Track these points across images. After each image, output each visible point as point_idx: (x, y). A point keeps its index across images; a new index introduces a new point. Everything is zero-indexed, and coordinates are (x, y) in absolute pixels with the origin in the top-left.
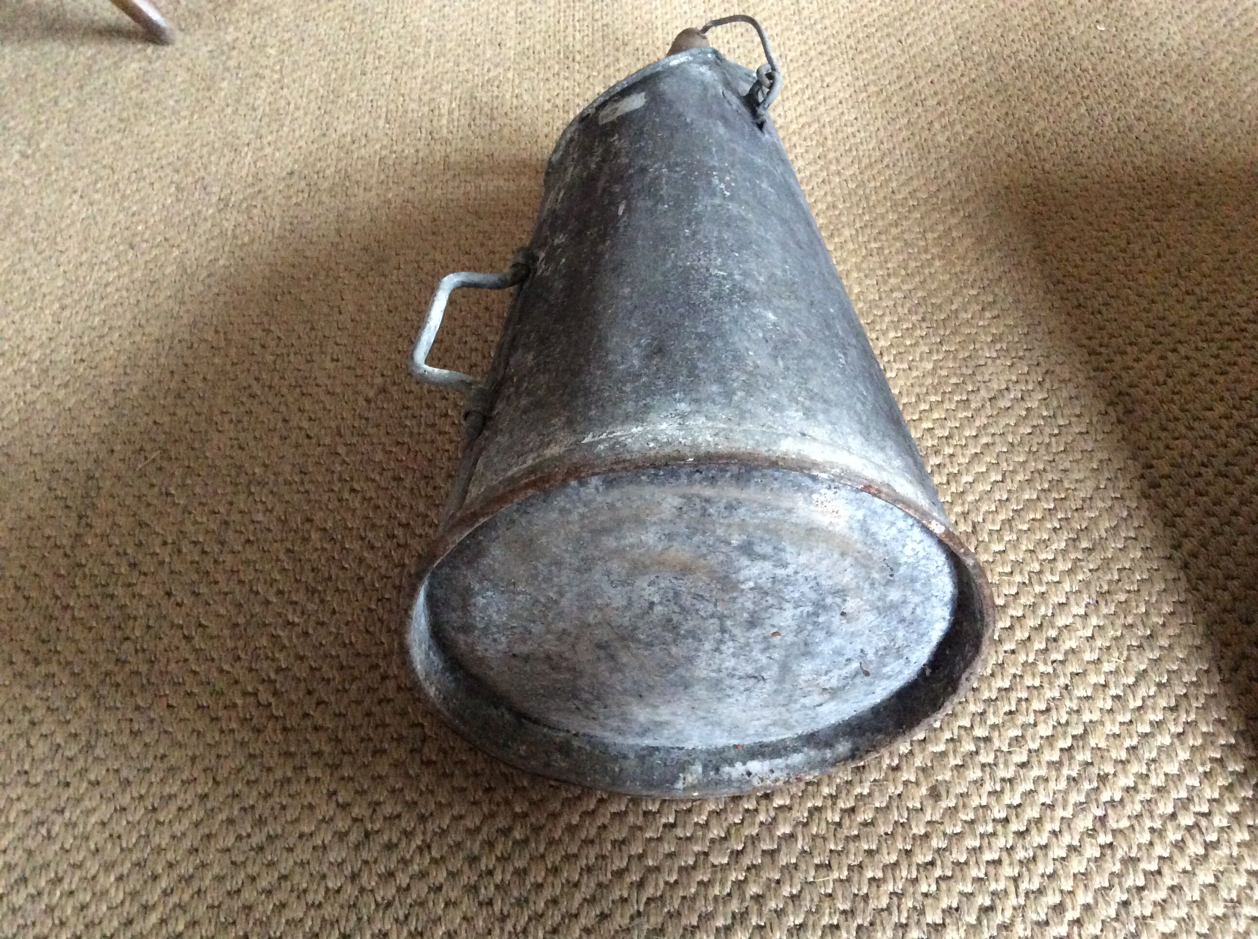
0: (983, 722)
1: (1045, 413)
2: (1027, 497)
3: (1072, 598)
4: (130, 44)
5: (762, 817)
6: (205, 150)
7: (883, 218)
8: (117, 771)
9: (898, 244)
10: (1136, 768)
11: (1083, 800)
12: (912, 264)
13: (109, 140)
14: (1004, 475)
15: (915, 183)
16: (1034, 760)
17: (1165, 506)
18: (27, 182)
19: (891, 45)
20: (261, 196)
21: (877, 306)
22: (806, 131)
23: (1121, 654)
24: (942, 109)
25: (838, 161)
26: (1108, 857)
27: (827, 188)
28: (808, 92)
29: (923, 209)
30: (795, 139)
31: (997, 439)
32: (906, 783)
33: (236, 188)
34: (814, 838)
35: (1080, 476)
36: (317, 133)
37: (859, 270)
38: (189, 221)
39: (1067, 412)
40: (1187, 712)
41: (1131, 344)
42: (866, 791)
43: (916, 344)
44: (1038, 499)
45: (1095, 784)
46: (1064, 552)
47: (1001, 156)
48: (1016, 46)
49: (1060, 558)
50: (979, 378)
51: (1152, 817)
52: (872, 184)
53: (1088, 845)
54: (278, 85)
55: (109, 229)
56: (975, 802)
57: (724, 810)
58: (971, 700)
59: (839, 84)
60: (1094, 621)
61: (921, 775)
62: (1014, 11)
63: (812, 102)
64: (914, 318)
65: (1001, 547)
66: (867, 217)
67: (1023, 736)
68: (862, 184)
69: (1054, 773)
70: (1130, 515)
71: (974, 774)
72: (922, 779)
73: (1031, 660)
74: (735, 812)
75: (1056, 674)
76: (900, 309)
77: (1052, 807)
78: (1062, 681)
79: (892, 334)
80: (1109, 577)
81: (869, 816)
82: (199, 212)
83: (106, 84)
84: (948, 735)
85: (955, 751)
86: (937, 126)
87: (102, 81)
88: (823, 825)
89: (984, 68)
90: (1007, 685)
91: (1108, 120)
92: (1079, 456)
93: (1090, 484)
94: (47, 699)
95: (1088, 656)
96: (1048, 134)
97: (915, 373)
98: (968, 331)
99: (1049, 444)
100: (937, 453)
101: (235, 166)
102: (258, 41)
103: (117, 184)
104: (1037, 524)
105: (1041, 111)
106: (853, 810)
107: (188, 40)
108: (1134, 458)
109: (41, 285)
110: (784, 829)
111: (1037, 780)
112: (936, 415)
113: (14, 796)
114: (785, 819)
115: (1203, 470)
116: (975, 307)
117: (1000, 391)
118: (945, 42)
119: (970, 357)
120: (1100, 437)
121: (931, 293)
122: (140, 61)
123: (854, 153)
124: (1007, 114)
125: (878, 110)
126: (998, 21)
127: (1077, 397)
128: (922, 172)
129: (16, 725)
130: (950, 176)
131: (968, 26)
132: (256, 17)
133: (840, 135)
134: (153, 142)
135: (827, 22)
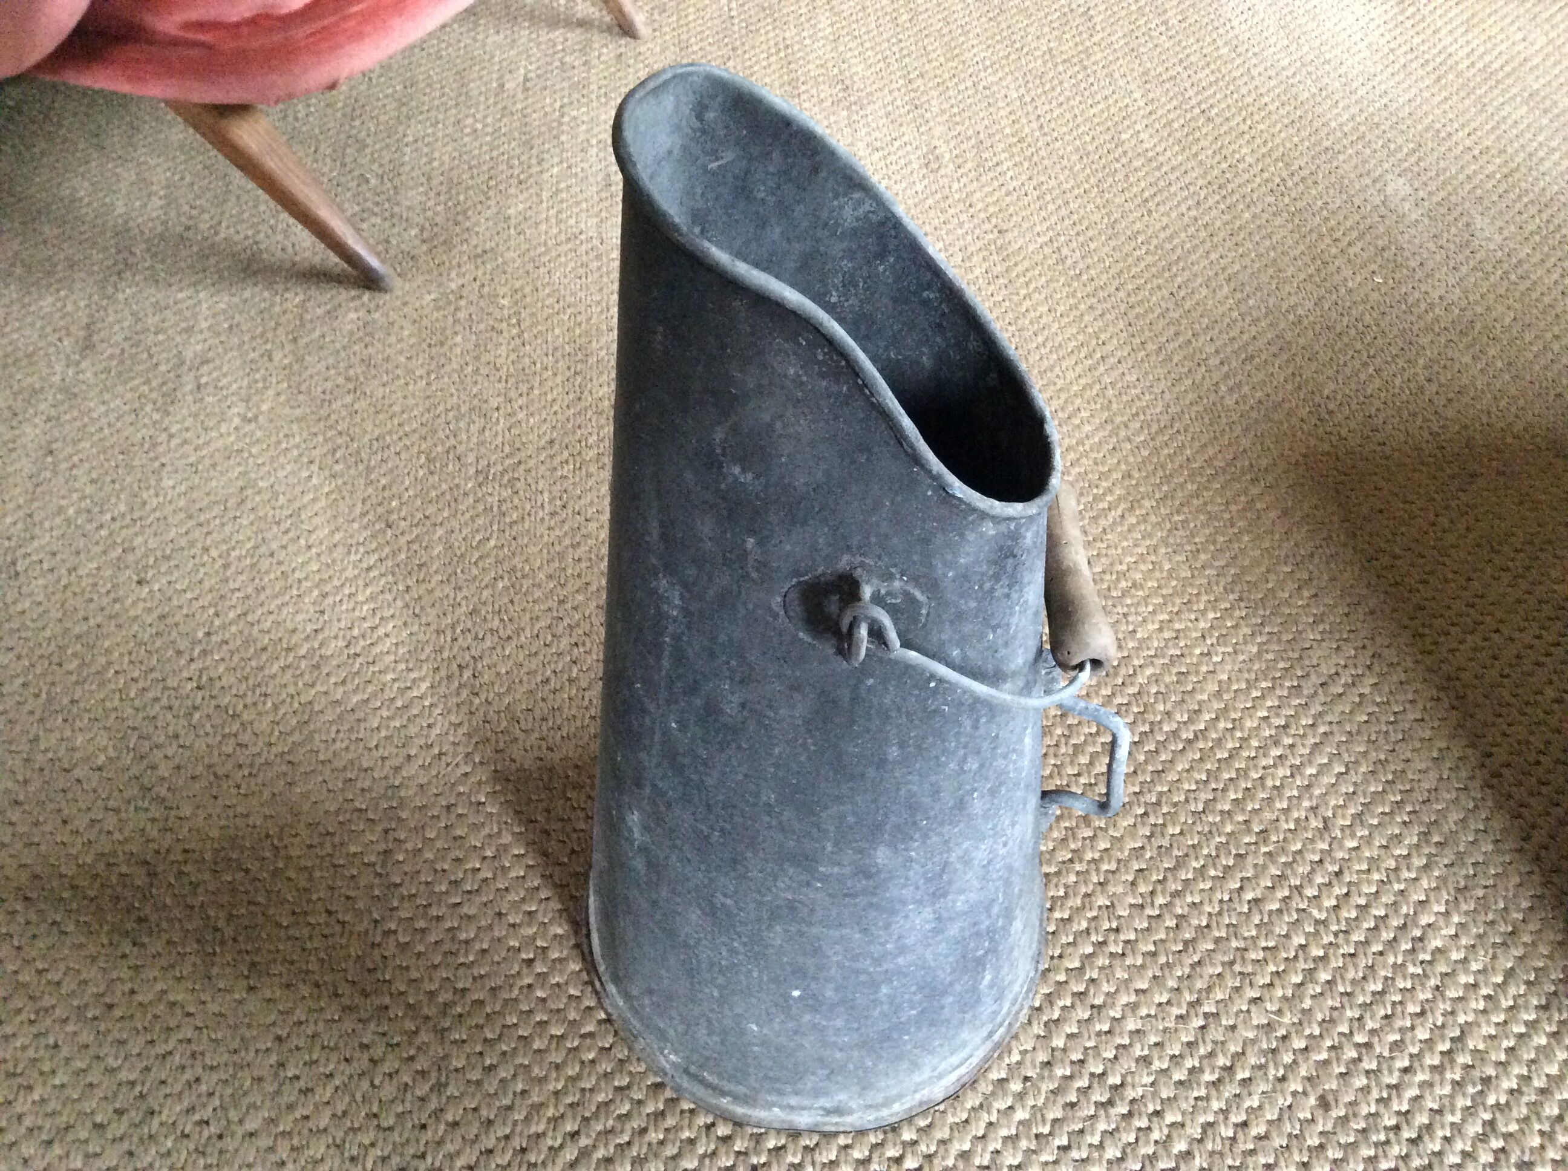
0: (1362, 1027)
1: (1378, 700)
2: (1373, 789)
3: (1432, 895)
4: (341, 290)
5: (1156, 1135)
6: (451, 414)
7: (1182, 489)
8: (475, 1110)
9: (1202, 517)
10: (1518, 1070)
11: (1469, 1104)
12: (1220, 539)
13: (339, 403)
14: (1347, 766)
15: (1210, 451)
16: (1416, 1065)
17: (1509, 796)
18: (254, 450)
19: (1163, 298)
20: (522, 467)
21: (1191, 585)
22: (1088, 394)
23: (1486, 952)
24: (1226, 368)
25: (1126, 426)
26: (1503, 1163)
27: (1118, 455)
28: (1084, 351)
29: (1222, 479)
30: (1078, 401)
31: (1335, 727)
32: (1294, 1094)
33: (493, 458)
34: (1212, 1153)
35: (1423, 766)
36: (571, 396)
37: (1167, 545)
38: (448, 497)
39: (1401, 697)
40: (1560, 1010)
41: (1453, 625)
42: (1256, 1104)
43: (1236, 627)
44: (1384, 791)
45: (1479, 1088)
46: (1418, 846)
47: (1294, 420)
48: (1293, 300)
49: (1414, 854)
50: (1307, 662)
51: (1539, 1119)
52: (1166, 451)
53: (1481, 1151)
54: (518, 341)
55: (360, 505)
56: (1364, 1110)
57: (1117, 1129)
58: (1347, 1005)
59: (1115, 341)
60: (1456, 919)
61: (1308, 1085)
62: (1286, 259)
63: (1090, 362)
64: (1231, 597)
65: (1355, 844)
66: (1165, 488)
67: (1402, 1041)
68: (1156, 451)
69: (1437, 1077)
70: (1476, 807)
71: (1360, 1081)
72: (1309, 1089)
73: (1399, 961)
74: (1127, 1130)
75: (1425, 975)
76: (1215, 588)
77: (1440, 1112)
78: (1433, 982)
79: (1211, 615)
80: (1464, 872)
81: (1262, 1129)
82: (457, 486)
83: (323, 336)
84: (1329, 1043)
85: (1338, 1059)
86: (1223, 388)
87: (318, 333)
88: (1218, 1139)
89: (1263, 324)
90: (1379, 988)
91: (1398, 381)
92: (1418, 745)
93: (1433, 775)
94: (384, 1034)
95: (1455, 956)
96: (1339, 397)
97: (1241, 658)
98: (1288, 611)
99: (1387, 733)
100: (1276, 743)
101: (487, 433)
102: (486, 289)
103: (358, 452)
104: (1387, 818)
105: (1327, 372)
106: (1245, 1124)
107: (407, 287)
108: (1473, 745)
109: (293, 571)
110: (1180, 1146)
111: (1422, 1085)
112: (1269, 704)
113: (367, 1142)
114: (1180, 1136)
115: (1542, 758)
116: (1291, 586)
117: (1330, 676)
118: (1220, 295)
119: (1294, 639)
120: (1436, 724)
121: (1244, 570)
122: (356, 310)
123: (1142, 417)
124: (1293, 374)
125: (1159, 370)
126: (1271, 271)
127: (1408, 682)
128: (1215, 438)
129: (355, 1064)
130: (1245, 443)
131: (1240, 276)
132: (479, 261)
133: (1124, 398)
134: (391, 406)
135: (1093, 272)
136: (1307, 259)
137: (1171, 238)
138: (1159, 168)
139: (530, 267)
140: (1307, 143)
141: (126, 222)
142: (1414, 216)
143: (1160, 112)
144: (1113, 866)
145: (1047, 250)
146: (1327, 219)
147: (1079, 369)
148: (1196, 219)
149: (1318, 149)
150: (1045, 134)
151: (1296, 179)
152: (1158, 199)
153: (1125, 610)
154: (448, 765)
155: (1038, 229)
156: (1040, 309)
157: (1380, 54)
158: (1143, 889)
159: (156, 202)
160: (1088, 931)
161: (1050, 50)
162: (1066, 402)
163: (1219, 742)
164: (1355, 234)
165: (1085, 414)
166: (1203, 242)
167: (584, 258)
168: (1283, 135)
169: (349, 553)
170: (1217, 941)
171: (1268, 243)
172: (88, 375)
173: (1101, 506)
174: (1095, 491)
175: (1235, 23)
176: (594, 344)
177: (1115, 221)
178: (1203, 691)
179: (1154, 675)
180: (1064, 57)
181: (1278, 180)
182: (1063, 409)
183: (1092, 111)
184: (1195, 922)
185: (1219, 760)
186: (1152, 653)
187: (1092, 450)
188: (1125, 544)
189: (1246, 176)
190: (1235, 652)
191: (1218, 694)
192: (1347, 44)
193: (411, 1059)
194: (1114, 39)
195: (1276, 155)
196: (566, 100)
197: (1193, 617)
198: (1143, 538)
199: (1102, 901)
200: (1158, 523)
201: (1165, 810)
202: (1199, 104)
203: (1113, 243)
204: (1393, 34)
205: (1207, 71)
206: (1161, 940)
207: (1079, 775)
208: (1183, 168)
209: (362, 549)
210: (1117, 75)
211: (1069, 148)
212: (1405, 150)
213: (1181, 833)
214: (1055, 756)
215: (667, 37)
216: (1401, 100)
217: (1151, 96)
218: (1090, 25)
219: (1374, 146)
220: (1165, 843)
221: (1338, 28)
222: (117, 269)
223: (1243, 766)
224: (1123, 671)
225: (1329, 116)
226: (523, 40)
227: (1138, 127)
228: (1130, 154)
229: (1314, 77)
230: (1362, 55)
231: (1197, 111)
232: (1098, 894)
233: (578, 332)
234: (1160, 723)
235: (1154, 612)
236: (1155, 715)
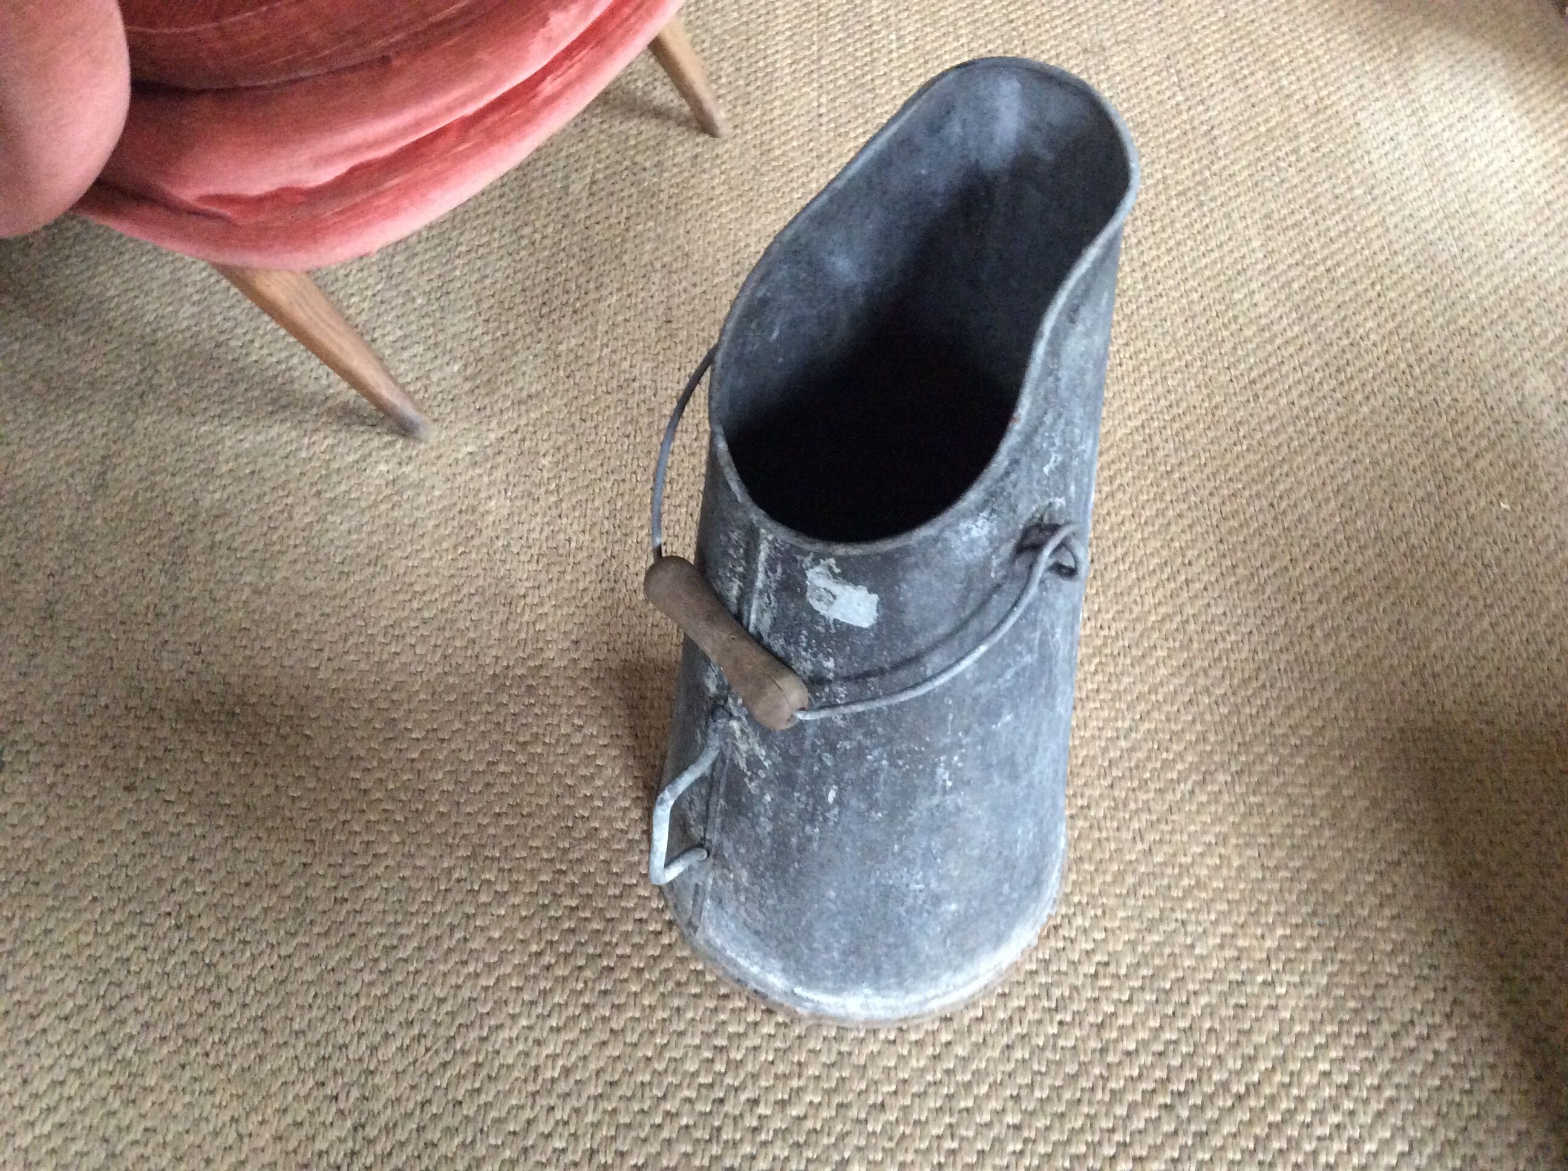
1: (1454, 1059)
4: (375, 435)
6: (474, 600)
7: (1262, 762)
9: (1280, 801)
12: (1299, 832)
13: (357, 577)
14: (1411, 1144)
15: (1297, 714)
19: (1261, 510)
20: (543, 673)
21: (1261, 889)
22: (1167, 627)
24: (1323, 608)
25: (1206, 673)
27: (1194, 709)
28: (1167, 571)
29: (1307, 751)
31: (1402, 1093)
33: (514, 658)
35: (1497, 1153)
36: (604, 585)
37: (1238, 835)
39: (1478, 1060)
43: (1306, 950)
47: (1394, 683)
48: (1407, 524)
50: (1379, 1003)
52: (1247, 710)
54: (554, 512)
59: (1202, 561)
62: (1404, 470)
63: (1173, 585)
64: (1304, 910)
66: (1243, 758)
68: (1237, 709)
76: (1287, 896)
79: (1280, 932)
83: (349, 492)
86: (1319, 633)
87: (343, 487)
89: (1370, 552)
91: (1516, 638)
92: (1494, 1124)
96: (1447, 656)
97: (1308, 991)
98: (1365, 934)
99: (1459, 1105)
100: (1336, 1108)
102: (527, 443)
105: (1437, 622)
107: (443, 436)
108: (1556, 1130)
112: (1333, 1054)
116: (1372, 900)
117: (1403, 1024)
118: (1324, 513)
119: (1369, 972)
120: (1516, 1097)
121: (1323, 875)
122: (386, 462)
123: (1225, 663)
124: (1399, 622)
125: (1250, 604)
126: (1385, 484)
127: (1490, 1040)
128: (1305, 698)
130: (1338, 706)
131: (1350, 489)
132: (523, 408)
133: (1207, 637)
134: (411, 585)
135: (1185, 469)
136: (1427, 471)
137: (1276, 432)
138: (1271, 340)
139: (575, 419)
140: (1440, 320)
141: (154, 331)
142: (1553, 425)
143: (1281, 267)
145: (1138, 438)
146: (1455, 421)
147: (1159, 594)
148: (1307, 410)
149: (1452, 327)
150: (1149, 288)
151: (1425, 366)
152: (1268, 380)
153: (1185, 916)
154: (427, 1050)
155: (1130, 409)
156: (1123, 512)
157: (1534, 207)
159: (188, 310)
161: (1165, 178)
162: (1141, 636)
163: (1272, 1099)
164: (1484, 443)
165: (1161, 653)
166: (1313, 440)
167: (635, 412)
168: (1415, 307)
171: (1385, 447)
172: (98, 522)
173: (1169, 776)
174: (1165, 755)
175: (1374, 156)
176: (635, 521)
177: (1216, 407)
178: (1260, 1031)
179: (1208, 1005)
180: (1180, 188)
181: (1403, 366)
182: (1137, 645)
183: (1204, 262)
185: (1270, 1125)
186: (1210, 976)
187: (1165, 701)
188: (1192, 828)
189: (1368, 358)
190: (1302, 983)
191: (1277, 1037)
192: (1499, 191)
194: (1237, 167)
195: (1404, 332)
196: (633, 211)
197: (1259, 932)
198: (1213, 823)
200: (1231, 805)
202: (1324, 260)
203: (1211, 434)
204: (1551, 182)
205: (1337, 218)
207: (1113, 1130)
208: (1299, 342)
210: (1235, 216)
211: (1175, 308)
212: (1551, 337)
214: (1090, 1103)
215: (749, 137)
216: (1552, 270)
217: (1272, 245)
218: (1212, 148)
219: (1516, 329)
221: (1491, 169)
222: (140, 388)
223: (1296, 1133)
224: (1175, 998)
225: (1469, 285)
226: (593, 132)
227: (1254, 286)
228: (1241, 320)
229: (1456, 233)
230: (1514, 208)
231: (1321, 268)
233: (619, 504)
234: (1210, 1069)
235: (1215, 923)
236: (1205, 1059)
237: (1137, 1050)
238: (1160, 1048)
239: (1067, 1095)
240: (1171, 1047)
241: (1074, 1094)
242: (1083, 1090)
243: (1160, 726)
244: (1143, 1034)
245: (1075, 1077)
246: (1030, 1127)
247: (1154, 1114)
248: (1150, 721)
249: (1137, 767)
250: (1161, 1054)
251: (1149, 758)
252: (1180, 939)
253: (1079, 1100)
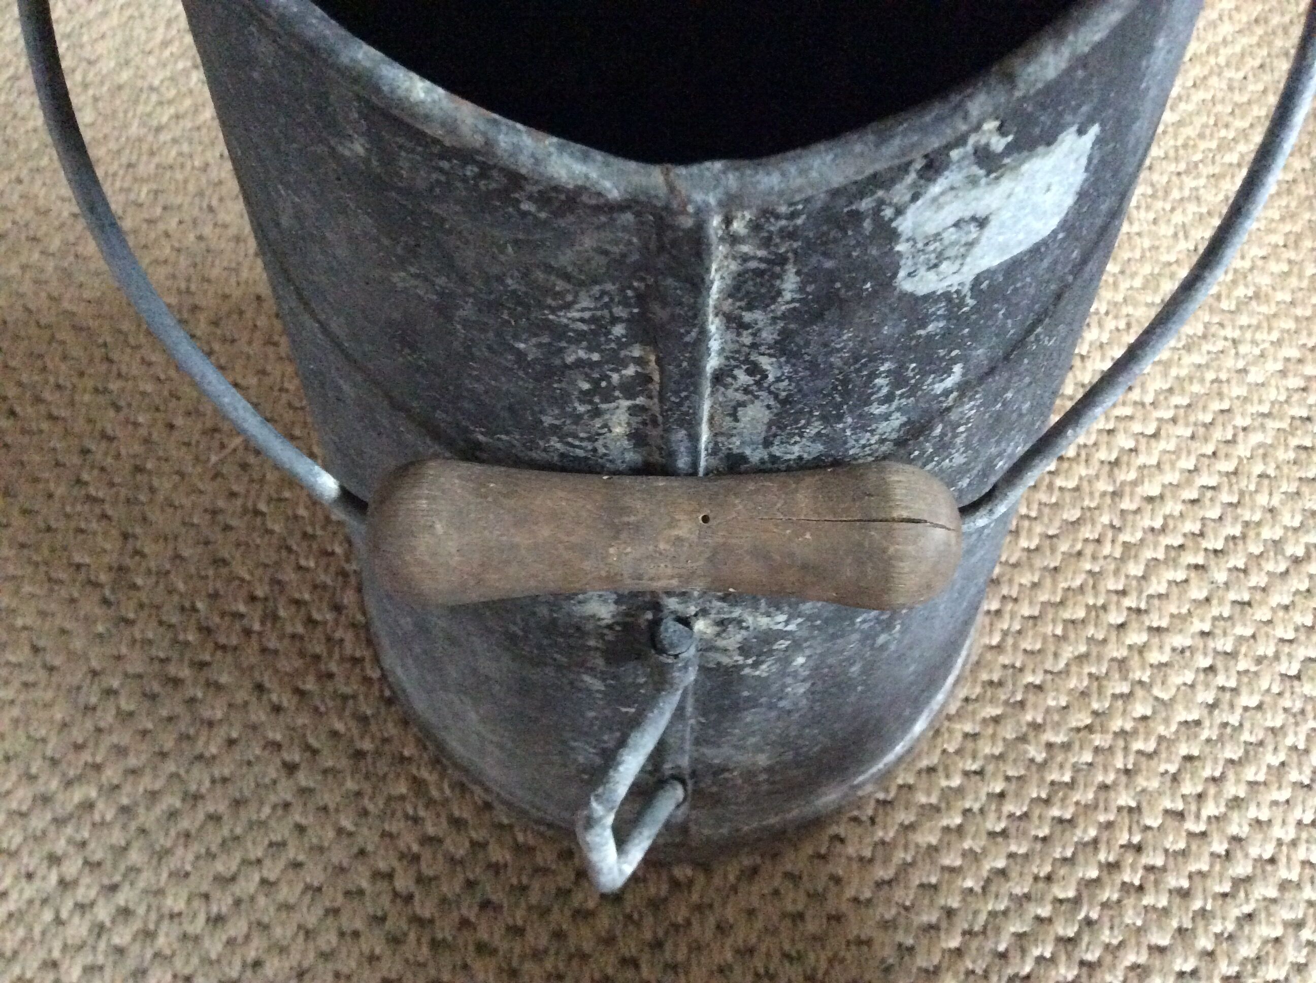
129: (37, 883)
144: (1151, 746)
153: (1237, 334)
158: (1189, 788)
160: (1095, 842)
169: (136, 102)
170: (1284, 886)
174: (1223, 133)
179: (1261, 445)
184: (1254, 851)
186: (1265, 409)
187: (1228, 65)
193: (114, 888)
198: (1283, 219)
199: (1125, 799)
201: (1242, 665)
206: (1200, 873)
207: (1123, 593)
209: (154, 98)
213: (1259, 707)
214: (1094, 558)
220: (1234, 720)
224: (1218, 434)
232: (1121, 788)
234: (1259, 524)
235: (1278, 343)
236: (1252, 509)
237: (1162, 497)
238: (1194, 495)
239: (1064, 547)
240: (1209, 494)
241: (1072, 546)
242: (1086, 540)
243: (1220, 95)
244: (1171, 477)
245: (1076, 524)
246: (1011, 581)
247: (1180, 575)
248: (1207, 88)
249: (1185, 146)
250: (1194, 502)
251: (1201, 136)
252: (1229, 362)
253: (1079, 554)
